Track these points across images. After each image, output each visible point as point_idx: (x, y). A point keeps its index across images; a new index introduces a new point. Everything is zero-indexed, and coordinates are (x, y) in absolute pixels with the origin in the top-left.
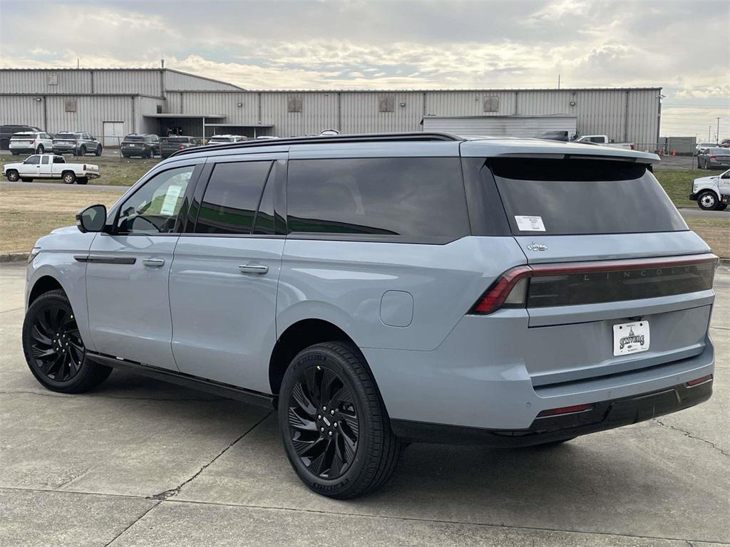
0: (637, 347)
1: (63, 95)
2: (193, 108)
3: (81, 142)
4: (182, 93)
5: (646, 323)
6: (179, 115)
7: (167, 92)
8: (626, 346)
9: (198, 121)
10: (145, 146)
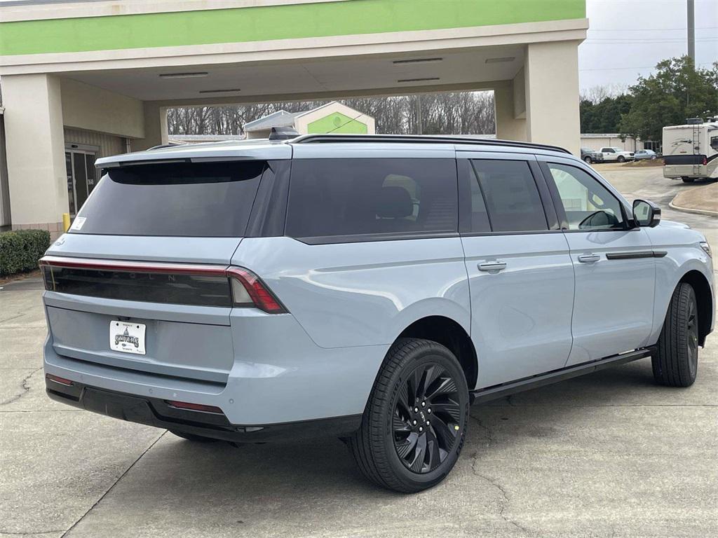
0: (131, 347)
5: (143, 327)
8: (121, 343)
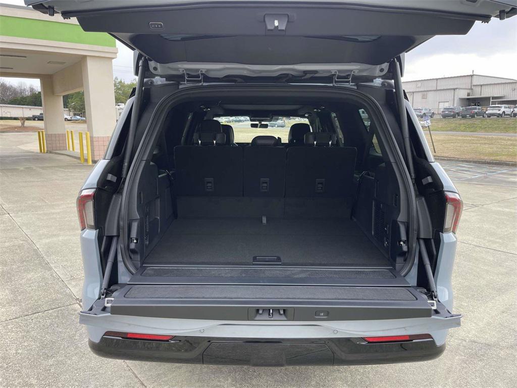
1: (421, 91)
2: (486, 93)
3: (423, 112)
4: (481, 86)
6: (479, 96)
7: (474, 86)
9: (488, 99)
10: (453, 112)
